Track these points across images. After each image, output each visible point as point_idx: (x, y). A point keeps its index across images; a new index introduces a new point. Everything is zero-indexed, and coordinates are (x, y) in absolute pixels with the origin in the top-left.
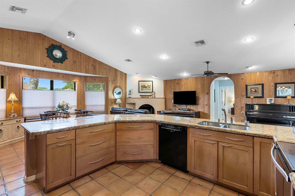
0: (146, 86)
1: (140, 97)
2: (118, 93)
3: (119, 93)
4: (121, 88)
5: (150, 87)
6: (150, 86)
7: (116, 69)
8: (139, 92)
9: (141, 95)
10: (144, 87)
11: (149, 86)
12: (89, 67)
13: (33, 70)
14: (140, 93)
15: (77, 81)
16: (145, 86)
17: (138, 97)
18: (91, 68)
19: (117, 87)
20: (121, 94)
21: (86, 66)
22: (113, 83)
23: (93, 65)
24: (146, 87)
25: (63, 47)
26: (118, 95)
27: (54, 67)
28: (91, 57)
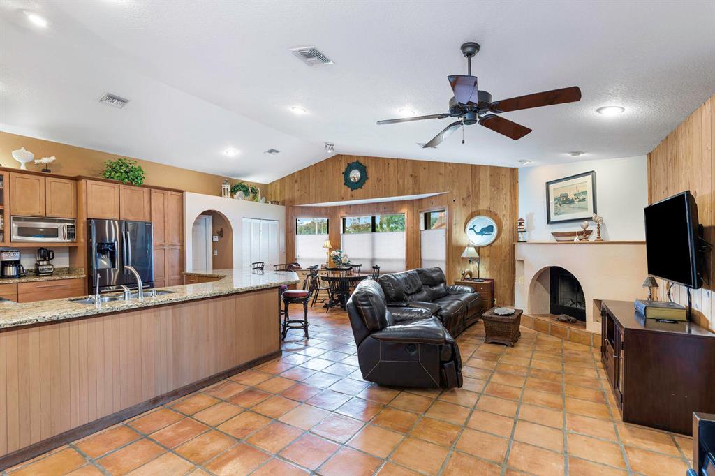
0: (571, 196)
1: (553, 240)
2: (484, 229)
3: (489, 229)
4: (494, 216)
5: (583, 200)
6: (585, 193)
7: (476, 166)
8: (549, 222)
9: (555, 234)
10: (565, 200)
11: (582, 197)
12: (404, 182)
13: (350, 206)
14: (552, 226)
15: (405, 211)
16: (567, 196)
17: (548, 241)
18: (409, 182)
19: (479, 214)
20: (492, 231)
21: (398, 182)
22: (465, 205)
23: (411, 176)
24: (572, 201)
25: (362, 162)
26: (483, 234)
27: (352, 198)
28: (407, 161)
